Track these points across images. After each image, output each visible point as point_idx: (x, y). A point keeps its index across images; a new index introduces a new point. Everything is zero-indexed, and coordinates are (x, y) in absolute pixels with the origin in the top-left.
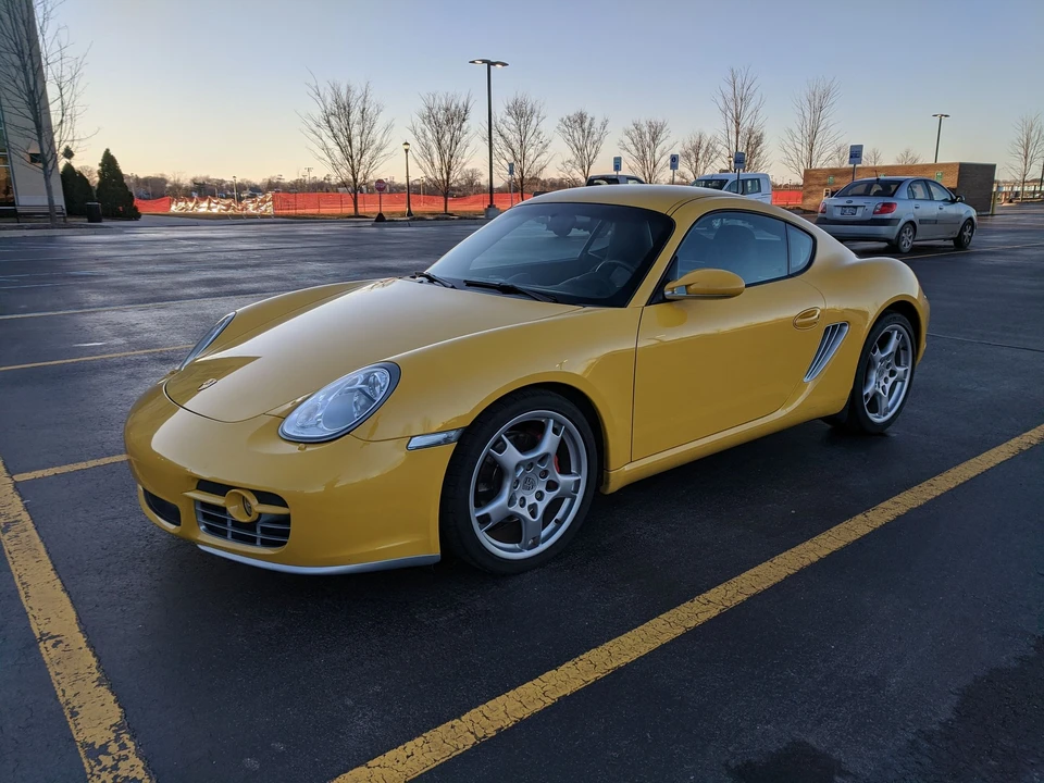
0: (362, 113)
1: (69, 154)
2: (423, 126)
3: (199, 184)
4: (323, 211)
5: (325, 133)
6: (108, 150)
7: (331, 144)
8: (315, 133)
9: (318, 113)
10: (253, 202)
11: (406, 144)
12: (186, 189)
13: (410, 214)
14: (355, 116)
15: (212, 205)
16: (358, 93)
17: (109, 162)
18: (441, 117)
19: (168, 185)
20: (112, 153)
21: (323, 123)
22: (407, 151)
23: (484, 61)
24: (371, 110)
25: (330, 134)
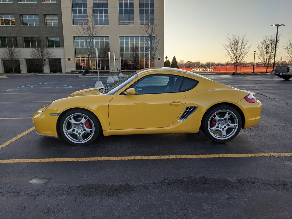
0: (242, 43)
1: (166, 58)
2: (262, 46)
3: (208, 64)
4: (227, 71)
5: (230, 50)
6: (174, 56)
7: (231, 52)
8: (227, 50)
9: (228, 44)
10: (209, 69)
11: (255, 51)
12: (204, 65)
13: (253, 72)
14: (240, 44)
15: (200, 69)
16: (241, 38)
17: (174, 59)
18: (269, 43)
19: (200, 64)
20: (175, 57)
21: (229, 47)
22: (255, 54)
23: (276, 25)
24: (245, 42)
25: (231, 50)
